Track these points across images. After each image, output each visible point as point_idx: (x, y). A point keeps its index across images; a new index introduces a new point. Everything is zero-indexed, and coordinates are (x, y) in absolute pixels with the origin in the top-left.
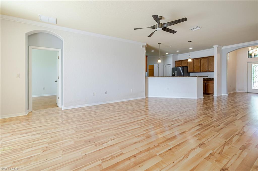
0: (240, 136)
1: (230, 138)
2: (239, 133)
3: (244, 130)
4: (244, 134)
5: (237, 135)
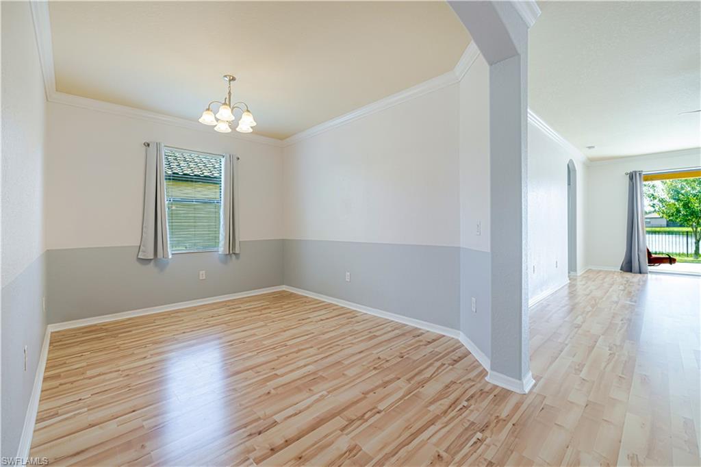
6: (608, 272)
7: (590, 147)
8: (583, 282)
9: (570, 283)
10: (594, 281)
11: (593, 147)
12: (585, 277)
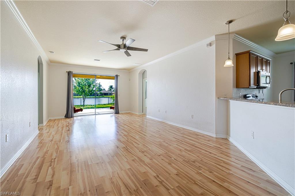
0: (52, 159)
1: (58, 152)
2: (55, 161)
3: (51, 168)
4: (50, 163)
5: (55, 159)
6: (59, 120)
7: (51, 52)
8: (47, 131)
9: (39, 133)
10: (53, 128)
11: (53, 52)
12: (48, 126)
